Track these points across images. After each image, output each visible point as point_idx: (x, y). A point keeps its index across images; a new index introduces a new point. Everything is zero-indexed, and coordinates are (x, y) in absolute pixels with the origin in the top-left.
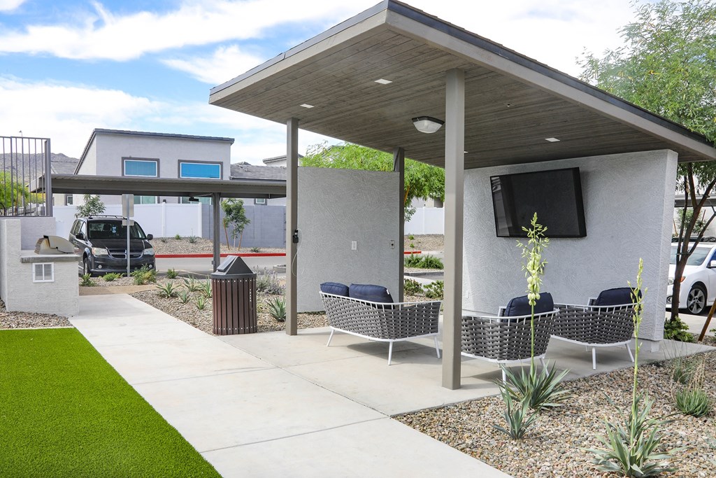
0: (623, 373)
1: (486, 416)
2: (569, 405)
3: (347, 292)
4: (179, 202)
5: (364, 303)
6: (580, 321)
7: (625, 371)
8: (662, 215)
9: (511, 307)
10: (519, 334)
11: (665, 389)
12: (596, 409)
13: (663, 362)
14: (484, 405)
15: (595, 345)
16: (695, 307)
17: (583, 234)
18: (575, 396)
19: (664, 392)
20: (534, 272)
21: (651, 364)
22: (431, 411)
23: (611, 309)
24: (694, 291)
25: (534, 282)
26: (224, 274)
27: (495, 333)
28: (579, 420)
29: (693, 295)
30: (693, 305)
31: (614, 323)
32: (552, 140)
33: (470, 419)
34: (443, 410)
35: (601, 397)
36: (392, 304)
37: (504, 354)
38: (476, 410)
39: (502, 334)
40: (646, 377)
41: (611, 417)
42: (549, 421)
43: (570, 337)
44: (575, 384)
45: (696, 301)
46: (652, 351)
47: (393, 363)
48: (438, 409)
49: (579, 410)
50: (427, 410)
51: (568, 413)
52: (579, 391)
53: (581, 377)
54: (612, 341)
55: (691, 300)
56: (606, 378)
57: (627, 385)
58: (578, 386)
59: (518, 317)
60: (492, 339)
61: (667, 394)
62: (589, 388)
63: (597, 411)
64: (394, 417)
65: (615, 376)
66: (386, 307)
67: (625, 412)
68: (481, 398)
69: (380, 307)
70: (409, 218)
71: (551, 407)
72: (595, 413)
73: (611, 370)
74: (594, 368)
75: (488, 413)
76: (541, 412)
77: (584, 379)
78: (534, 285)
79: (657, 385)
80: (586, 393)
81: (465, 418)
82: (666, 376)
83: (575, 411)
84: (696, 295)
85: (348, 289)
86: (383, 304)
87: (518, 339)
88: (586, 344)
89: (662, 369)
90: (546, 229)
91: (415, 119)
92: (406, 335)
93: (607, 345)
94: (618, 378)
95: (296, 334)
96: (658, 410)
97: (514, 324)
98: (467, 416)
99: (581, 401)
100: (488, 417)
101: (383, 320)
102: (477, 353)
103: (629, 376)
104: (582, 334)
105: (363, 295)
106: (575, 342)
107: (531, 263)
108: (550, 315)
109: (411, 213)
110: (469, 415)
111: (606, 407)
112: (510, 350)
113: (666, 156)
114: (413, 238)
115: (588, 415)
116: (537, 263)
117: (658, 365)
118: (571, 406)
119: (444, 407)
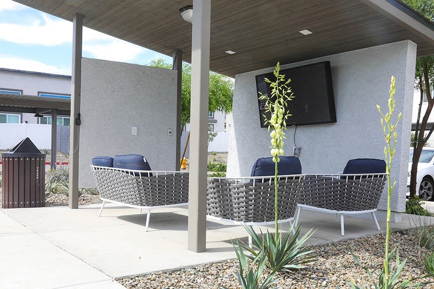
0: (370, 239)
1: (224, 279)
2: (315, 268)
3: (111, 163)
4: (38, 123)
5: (123, 172)
6: (329, 190)
7: (373, 237)
8: (403, 98)
9: (256, 167)
10: (265, 195)
11: (412, 253)
12: (343, 272)
13: (407, 230)
14: (225, 267)
15: (344, 212)
16: (425, 195)
17: (333, 119)
18: (322, 260)
19: (411, 257)
20: (277, 125)
21: (396, 232)
22: (166, 273)
23: (358, 178)
24: (424, 182)
25: (278, 136)
26: (13, 153)
27: (241, 194)
28: (324, 283)
29: (424, 185)
30: (423, 194)
31: (361, 191)
32: (306, 32)
33: (206, 283)
34: (178, 273)
35: (349, 260)
36: (148, 172)
37: (250, 216)
38: (214, 272)
39: (247, 195)
40: (392, 243)
41: (359, 280)
42: (293, 284)
43: (320, 206)
44: (323, 248)
45: (426, 190)
46: (396, 222)
47: (150, 229)
48: (174, 271)
49: (325, 273)
50: (160, 273)
51: (314, 276)
52: (326, 255)
53: (329, 242)
54: (359, 209)
55: (422, 190)
56: (353, 243)
57: (374, 249)
58: (326, 250)
59: (263, 177)
60: (238, 201)
61: (414, 258)
62: (336, 252)
63: (344, 274)
64: (117, 280)
65: (363, 242)
66: (143, 174)
67: (374, 275)
68: (224, 261)
69: (137, 174)
70: (212, 139)
71: (296, 270)
72: (342, 276)
73: (358, 237)
74: (343, 234)
75: (227, 276)
76: (286, 274)
77: (333, 244)
78: (277, 139)
79: (403, 249)
80: (334, 257)
81: (199, 281)
82: (411, 242)
83: (321, 274)
84: (426, 186)
85: (112, 160)
86: (140, 171)
87: (264, 200)
88: (335, 211)
89: (406, 236)
90: (289, 81)
91: (182, 10)
92: (163, 203)
93: (354, 212)
94: (364, 243)
95: (78, 208)
96: (407, 274)
97: (259, 184)
98: (202, 279)
99: (328, 265)
100: (226, 280)
101: (141, 188)
102: (225, 216)
103: (375, 241)
104: (330, 202)
105: (123, 165)
106: (325, 210)
107: (274, 116)
108: (297, 178)
109: (214, 136)
110: (204, 277)
111: (353, 270)
112: (255, 212)
113: (407, 46)
114: (215, 154)
115: (334, 278)
116: (281, 117)
117: (402, 233)
118: (317, 269)
119: (181, 270)
